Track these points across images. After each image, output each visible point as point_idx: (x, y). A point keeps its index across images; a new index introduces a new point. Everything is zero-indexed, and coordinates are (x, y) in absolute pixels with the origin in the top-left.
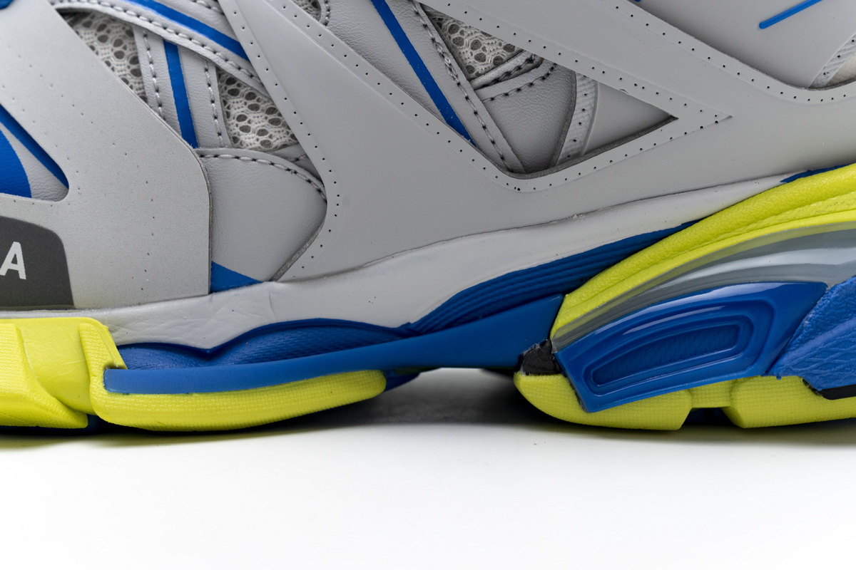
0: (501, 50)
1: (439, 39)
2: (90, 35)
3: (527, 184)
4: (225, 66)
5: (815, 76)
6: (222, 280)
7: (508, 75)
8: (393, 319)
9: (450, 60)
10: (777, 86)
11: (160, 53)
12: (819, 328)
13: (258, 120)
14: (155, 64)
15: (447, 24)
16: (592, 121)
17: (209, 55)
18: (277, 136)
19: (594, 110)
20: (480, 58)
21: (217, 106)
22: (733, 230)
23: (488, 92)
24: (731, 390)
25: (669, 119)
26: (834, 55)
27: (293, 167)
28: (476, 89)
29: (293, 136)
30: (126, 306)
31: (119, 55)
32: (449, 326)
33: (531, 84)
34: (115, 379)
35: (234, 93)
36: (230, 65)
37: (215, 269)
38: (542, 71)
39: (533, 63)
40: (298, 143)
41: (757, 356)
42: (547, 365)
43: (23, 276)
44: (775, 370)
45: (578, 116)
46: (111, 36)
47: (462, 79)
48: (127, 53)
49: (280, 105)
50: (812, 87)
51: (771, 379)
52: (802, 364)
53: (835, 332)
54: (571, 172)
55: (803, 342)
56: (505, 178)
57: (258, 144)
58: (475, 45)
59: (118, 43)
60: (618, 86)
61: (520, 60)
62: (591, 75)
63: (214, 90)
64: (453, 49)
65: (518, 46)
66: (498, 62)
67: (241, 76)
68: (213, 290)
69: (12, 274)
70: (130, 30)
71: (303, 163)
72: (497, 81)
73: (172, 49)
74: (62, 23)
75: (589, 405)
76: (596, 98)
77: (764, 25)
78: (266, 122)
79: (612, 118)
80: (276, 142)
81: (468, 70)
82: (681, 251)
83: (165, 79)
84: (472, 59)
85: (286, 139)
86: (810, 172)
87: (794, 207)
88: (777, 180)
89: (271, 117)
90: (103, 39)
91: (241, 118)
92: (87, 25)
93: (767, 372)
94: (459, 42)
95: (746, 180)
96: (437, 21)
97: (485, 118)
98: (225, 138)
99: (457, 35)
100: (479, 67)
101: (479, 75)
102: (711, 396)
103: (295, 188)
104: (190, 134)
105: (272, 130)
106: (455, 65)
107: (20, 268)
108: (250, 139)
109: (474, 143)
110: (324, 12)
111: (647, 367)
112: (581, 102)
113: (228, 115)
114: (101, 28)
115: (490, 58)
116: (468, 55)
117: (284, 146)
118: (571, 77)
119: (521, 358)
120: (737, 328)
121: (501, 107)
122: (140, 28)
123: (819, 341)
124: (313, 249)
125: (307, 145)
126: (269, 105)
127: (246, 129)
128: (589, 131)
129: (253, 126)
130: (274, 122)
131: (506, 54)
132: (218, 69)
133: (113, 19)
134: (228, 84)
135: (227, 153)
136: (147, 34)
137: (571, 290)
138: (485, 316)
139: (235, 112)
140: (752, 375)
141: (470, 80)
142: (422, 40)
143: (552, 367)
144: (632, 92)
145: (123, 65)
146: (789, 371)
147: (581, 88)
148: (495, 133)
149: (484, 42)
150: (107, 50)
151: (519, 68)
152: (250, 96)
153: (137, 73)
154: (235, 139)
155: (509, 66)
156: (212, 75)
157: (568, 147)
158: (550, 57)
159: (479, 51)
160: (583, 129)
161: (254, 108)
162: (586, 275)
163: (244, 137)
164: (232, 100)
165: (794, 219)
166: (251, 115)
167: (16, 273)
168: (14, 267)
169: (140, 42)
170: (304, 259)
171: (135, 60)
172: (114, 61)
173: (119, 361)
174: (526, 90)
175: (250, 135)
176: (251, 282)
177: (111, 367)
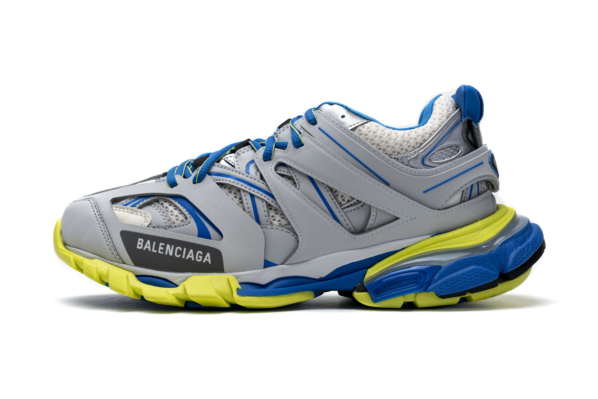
0: (349, 198)
1: (331, 195)
2: (227, 191)
3: (357, 237)
4: (268, 201)
5: (439, 206)
6: (267, 264)
7: (352, 205)
8: (317, 276)
9: (335, 201)
10: (429, 209)
11: (248, 197)
12: (439, 278)
13: (278, 217)
14: (247, 200)
15: (334, 190)
16: (376, 218)
17: (264, 198)
18: (284, 222)
19: (376, 215)
20: (343, 200)
21: (266, 213)
22: (416, 250)
23: (346, 210)
24: (415, 296)
25: (397, 218)
26: (445, 200)
27: (289, 231)
28: (342, 209)
29: (289, 222)
30: (239, 272)
31: (236, 197)
32: (334, 278)
33: (358, 208)
34: (240, 292)
35: (270, 209)
36: (270, 201)
37: (266, 261)
38: (361, 204)
39: (359, 202)
40: (290, 224)
41: (421, 287)
42: (363, 289)
43: (210, 263)
44: (427, 290)
45: (372, 217)
46: (233, 191)
47: (338, 206)
48: (238, 196)
49: (285, 213)
50: (439, 209)
51: (426, 293)
52: (435, 288)
53: (444, 279)
54: (369, 234)
55: (435, 282)
56: (351, 235)
57: (278, 224)
58: (342, 196)
59: (235, 193)
60: (383, 209)
61: (355, 201)
62: (375, 206)
63: (265, 208)
64: (336, 197)
65: (354, 197)
66: (349, 201)
67: (273, 204)
68: (264, 268)
69: (207, 262)
70: (239, 190)
71: (292, 230)
72: (348, 207)
73: (252, 196)
74: (218, 187)
75: (375, 300)
76: (377, 212)
77: (424, 192)
78: (280, 218)
79: (381, 218)
80: (283, 224)
81: (340, 203)
82: (401, 256)
83: (250, 205)
84: (341, 200)
85: (286, 223)
86: (439, 234)
87: (433, 244)
88: (429, 236)
89: (282, 216)
90: (230, 192)
91: (273, 216)
92: (225, 188)
93: (425, 291)
94: (337, 195)
95: (420, 236)
96: (331, 189)
97: (345, 217)
98: (268, 223)
99: (337, 193)
100: (343, 203)
101: (343, 205)
102: (410, 298)
103: (290, 237)
104: (258, 220)
105: (282, 220)
106: (336, 202)
107: (209, 260)
108: (276, 223)
109: (341, 225)
110: (298, 186)
111: (391, 290)
112: (373, 213)
113: (269, 215)
114: (229, 189)
115: (346, 200)
116: (340, 199)
117: (286, 225)
118: (370, 207)
119: (355, 288)
120: (416, 278)
121: (350, 215)
122: (243, 189)
123: (439, 282)
124: (295, 255)
125: (293, 225)
126: (281, 213)
127: (274, 220)
128: (375, 221)
129: (276, 219)
130: (283, 218)
131: (351, 199)
132: (266, 202)
133: (233, 186)
134: (269, 206)
135: (269, 227)
136: (245, 191)
137: (369, 268)
138: (344, 275)
139: (271, 215)
140: (420, 292)
141: (340, 206)
142: (327, 195)
143: (365, 290)
144: (387, 211)
145: (237, 200)
146: (431, 290)
147: (372, 210)
148: (347, 221)
149: (345, 196)
150: (232, 195)
151: (355, 203)
152: (275, 210)
153: (242, 203)
154: (271, 223)
155: (352, 202)
156: (265, 204)
157: (369, 226)
158: (364, 201)
159: (343, 198)
160: (373, 221)
161: (276, 213)
162: (374, 263)
163: (274, 222)
164: (270, 211)
165: (433, 247)
166: (276, 216)
167: (208, 262)
168: (207, 260)
169: (242, 193)
170: (292, 258)
171: (241, 199)
172: (234, 199)
173: (240, 288)
174: (357, 209)
175: (276, 221)
176: (275, 265)
177: (238, 289)
